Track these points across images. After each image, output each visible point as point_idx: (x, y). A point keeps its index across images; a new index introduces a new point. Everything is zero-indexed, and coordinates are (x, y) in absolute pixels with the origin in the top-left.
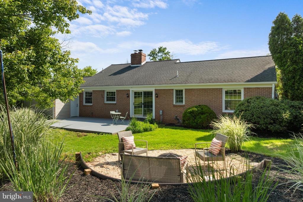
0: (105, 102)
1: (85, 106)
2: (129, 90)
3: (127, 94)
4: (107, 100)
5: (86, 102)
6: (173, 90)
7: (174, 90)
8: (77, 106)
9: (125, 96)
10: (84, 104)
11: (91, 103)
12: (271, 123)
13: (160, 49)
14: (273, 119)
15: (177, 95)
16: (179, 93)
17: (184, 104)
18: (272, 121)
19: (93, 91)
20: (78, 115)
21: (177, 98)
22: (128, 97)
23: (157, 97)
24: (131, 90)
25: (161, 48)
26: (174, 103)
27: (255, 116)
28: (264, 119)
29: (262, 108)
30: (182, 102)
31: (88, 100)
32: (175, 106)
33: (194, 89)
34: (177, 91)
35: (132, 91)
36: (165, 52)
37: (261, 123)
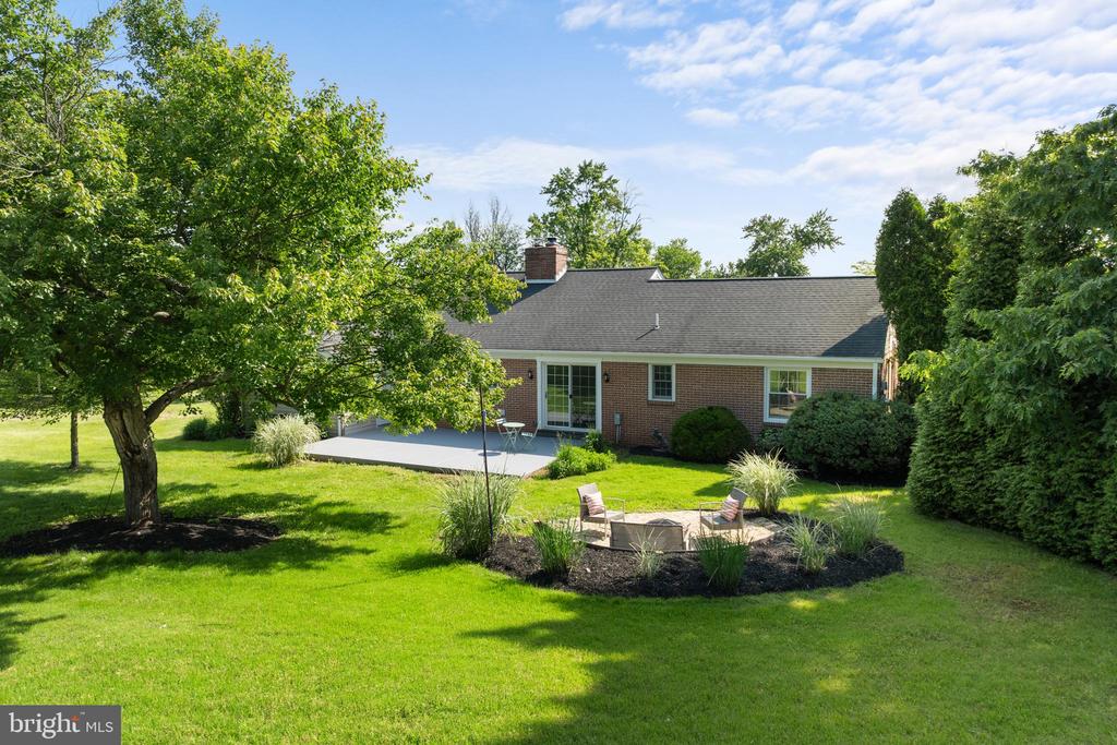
2: (535, 362)
3: (530, 371)
6: (647, 365)
7: (650, 368)
9: (525, 376)
12: (854, 456)
13: (583, 170)
14: (859, 447)
15: (656, 376)
16: (662, 372)
17: (674, 400)
18: (857, 452)
21: (657, 385)
22: (533, 378)
23: (607, 381)
24: (539, 360)
25: (586, 166)
26: (650, 398)
27: (823, 441)
28: (842, 446)
29: (839, 423)
30: (669, 393)
32: (650, 404)
33: (699, 366)
34: (656, 368)
35: (542, 362)
36: (601, 180)
37: (836, 453)
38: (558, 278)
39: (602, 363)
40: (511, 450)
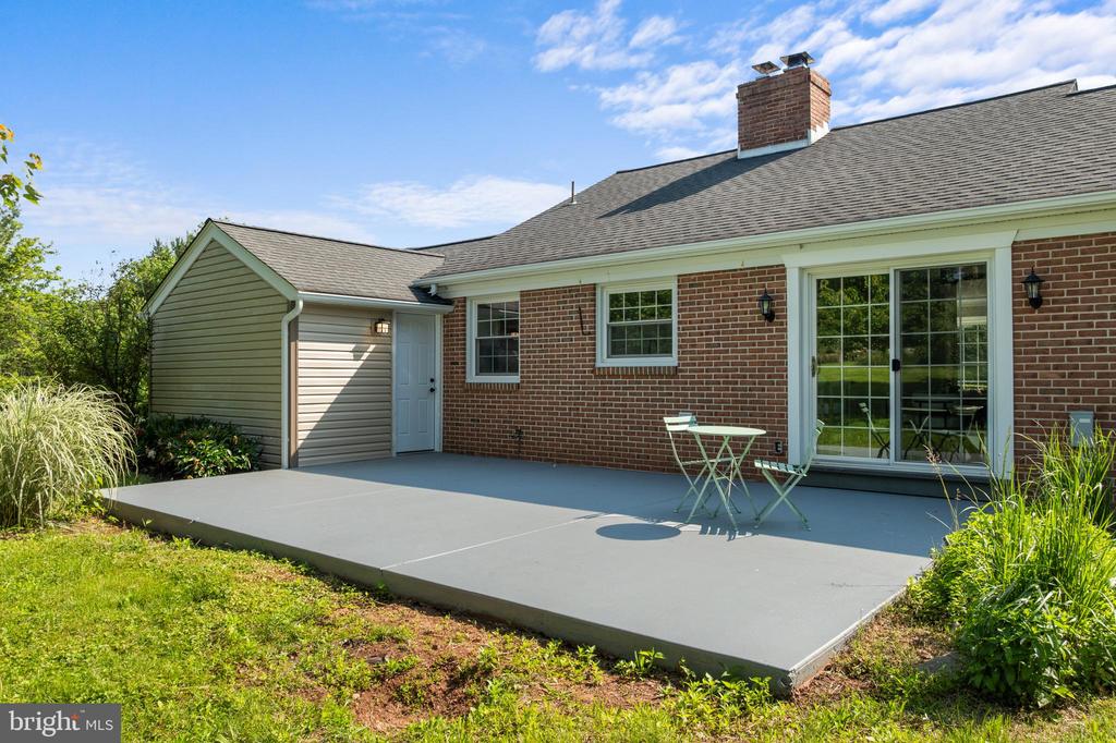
0: (599, 364)
1: (479, 388)
2: (780, 271)
3: (763, 300)
4: (616, 350)
5: (483, 368)
8: (432, 390)
9: (750, 312)
10: (472, 377)
11: (513, 369)
19: (523, 294)
20: (437, 445)
22: (773, 315)
23: (1036, 303)
24: (793, 262)
31: (496, 357)
35: (802, 270)
38: (817, 133)
39: (1016, 247)
40: (712, 521)
